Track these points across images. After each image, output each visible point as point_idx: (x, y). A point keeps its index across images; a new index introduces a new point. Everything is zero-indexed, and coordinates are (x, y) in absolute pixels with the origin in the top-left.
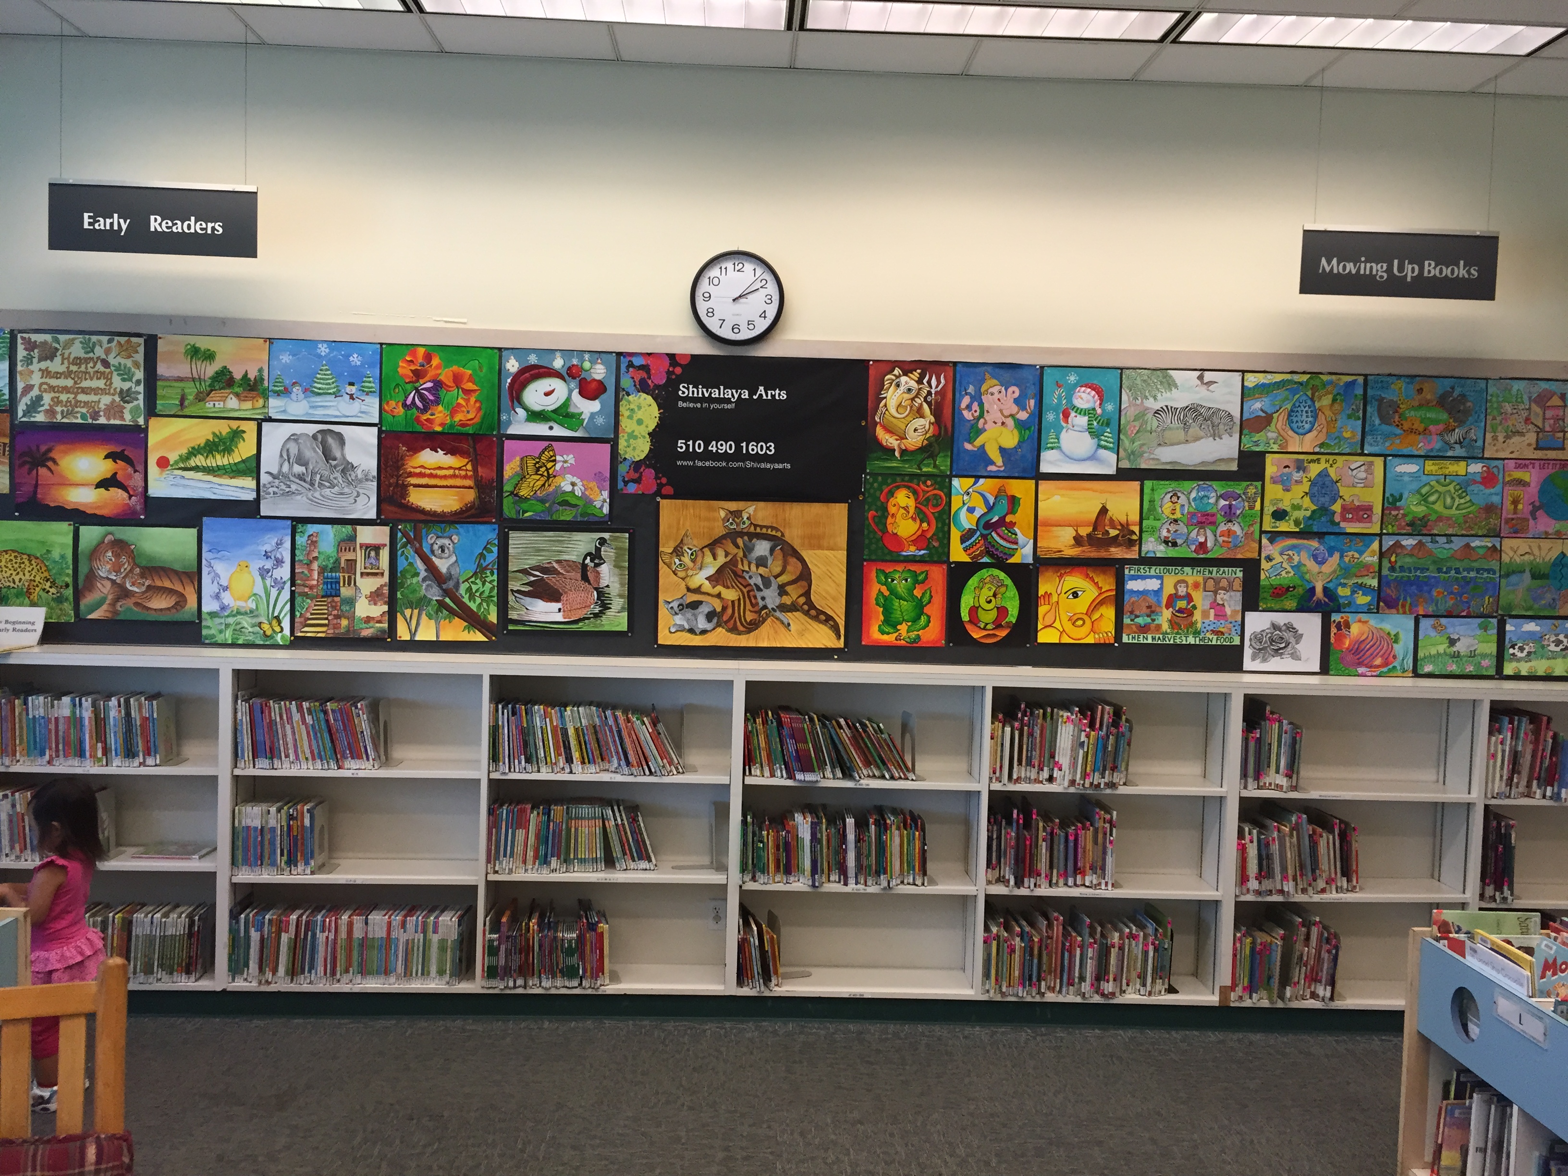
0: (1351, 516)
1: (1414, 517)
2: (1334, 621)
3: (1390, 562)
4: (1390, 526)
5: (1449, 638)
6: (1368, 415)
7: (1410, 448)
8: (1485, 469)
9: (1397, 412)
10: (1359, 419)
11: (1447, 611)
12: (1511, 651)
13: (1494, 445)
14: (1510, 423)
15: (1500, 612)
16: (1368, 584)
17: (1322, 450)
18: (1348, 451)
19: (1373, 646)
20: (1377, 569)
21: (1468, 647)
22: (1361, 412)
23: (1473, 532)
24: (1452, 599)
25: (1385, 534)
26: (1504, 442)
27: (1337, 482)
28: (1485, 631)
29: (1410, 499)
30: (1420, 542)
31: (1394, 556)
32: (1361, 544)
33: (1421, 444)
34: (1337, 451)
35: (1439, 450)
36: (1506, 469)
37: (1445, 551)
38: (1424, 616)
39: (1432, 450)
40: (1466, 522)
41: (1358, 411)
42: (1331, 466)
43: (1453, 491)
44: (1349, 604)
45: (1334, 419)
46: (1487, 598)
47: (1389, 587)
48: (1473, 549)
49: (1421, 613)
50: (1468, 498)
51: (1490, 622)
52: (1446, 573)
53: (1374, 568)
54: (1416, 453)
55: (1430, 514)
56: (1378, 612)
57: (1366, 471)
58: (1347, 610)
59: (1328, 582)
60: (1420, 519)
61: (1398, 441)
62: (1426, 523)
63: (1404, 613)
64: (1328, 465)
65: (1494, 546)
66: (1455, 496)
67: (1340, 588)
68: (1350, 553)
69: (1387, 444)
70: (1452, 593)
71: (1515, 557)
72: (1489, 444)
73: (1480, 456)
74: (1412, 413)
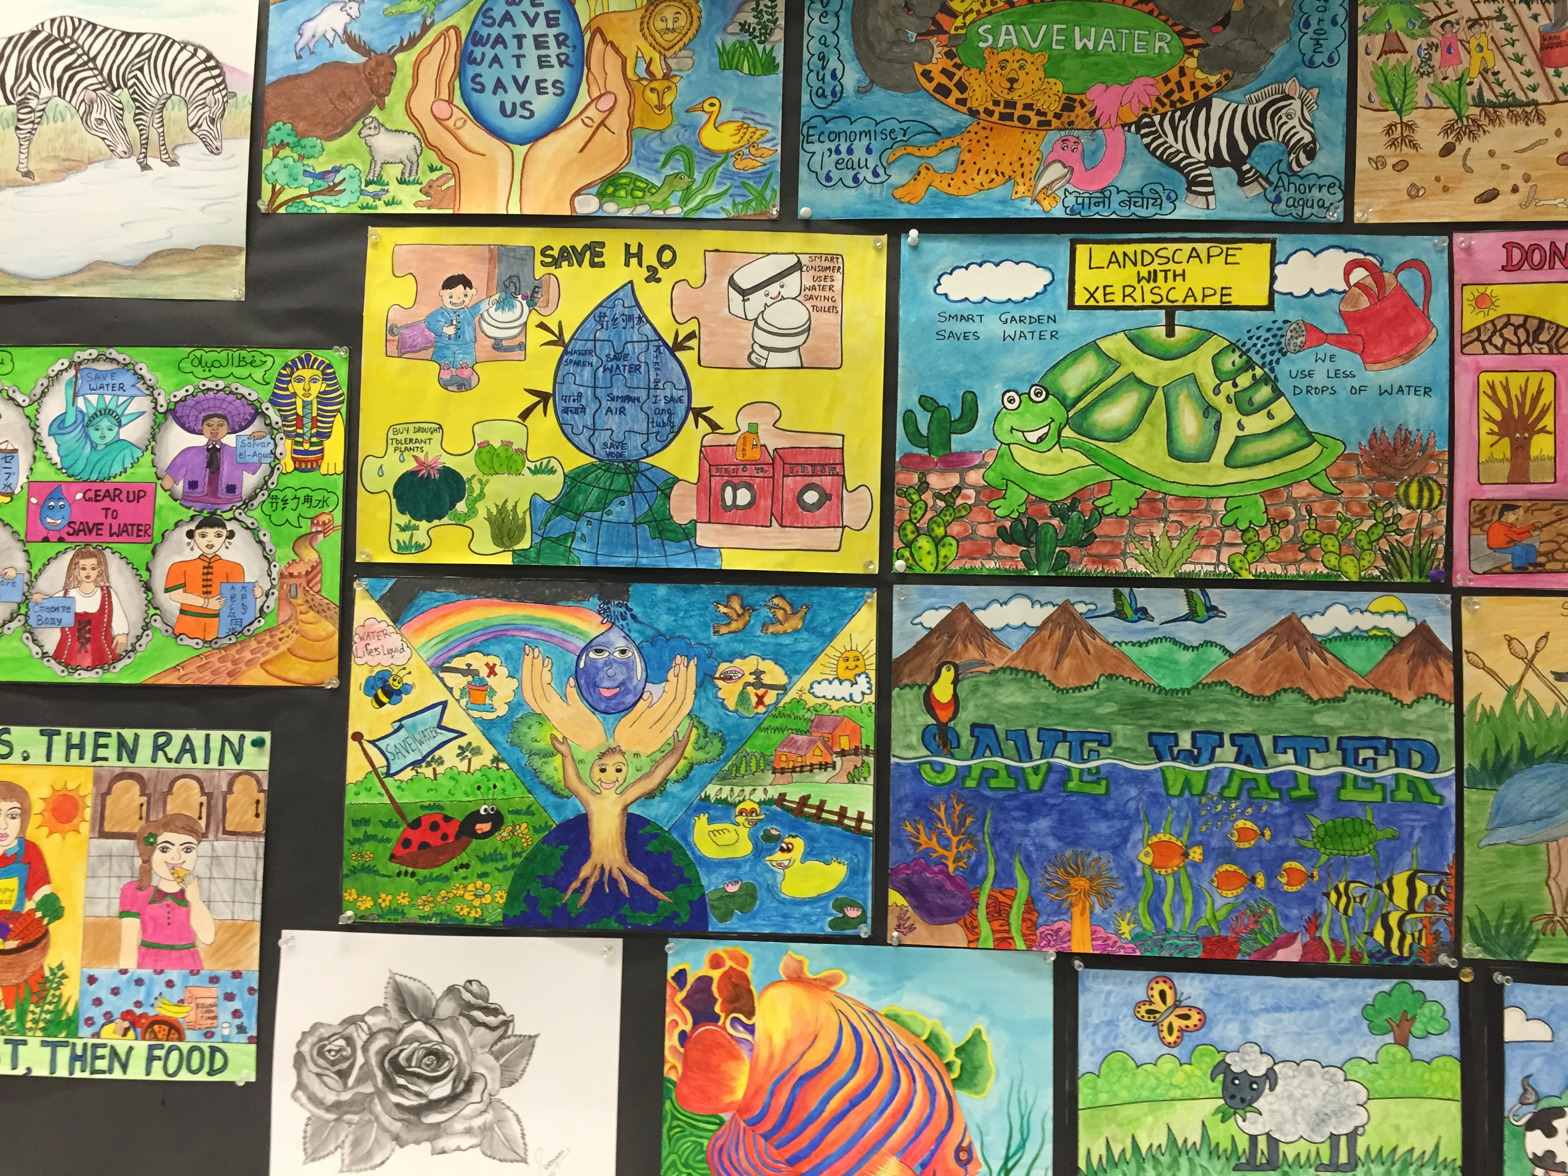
0: (744, 497)
1: (1034, 501)
2: (681, 976)
3: (930, 704)
4: (924, 543)
5: (1222, 1068)
6: (811, 46)
7: (999, 192)
8: (1359, 274)
9: (940, 30)
10: (770, 67)
11: (1209, 940)
12: (1536, 1143)
13: (1401, 166)
14: (1471, 64)
15: (1469, 949)
16: (833, 806)
17: (610, 209)
18: (725, 209)
19: (853, 1103)
20: (868, 738)
21: (1321, 1119)
22: (778, 35)
23: (1308, 569)
24: (1225, 881)
25: (904, 578)
26: (1447, 150)
27: (679, 346)
28: (1402, 1041)
29: (1008, 421)
30: (1065, 608)
31: (947, 675)
32: (795, 623)
33: (1056, 171)
34: (675, 211)
35: (1134, 197)
36: (1461, 276)
37: (1186, 657)
38: (1094, 961)
39: (1103, 197)
40: (1277, 522)
41: (766, 33)
42: (653, 277)
43: (1208, 380)
44: (749, 895)
45: (658, 69)
46: (1400, 881)
47: (931, 820)
48: (1320, 644)
49: (1081, 943)
50: (1282, 411)
51: (1422, 998)
52: (1192, 757)
53: (856, 732)
54: (1031, 210)
55: (1105, 487)
56: (878, 938)
57: (805, 296)
58: (734, 924)
59: (650, 795)
60: (1061, 511)
61: (949, 160)
62: (1087, 526)
63: (1003, 943)
64: (637, 273)
65: (1422, 631)
66: (1219, 401)
67: (701, 824)
68: (748, 665)
69: (899, 176)
70: (1227, 854)
71: (1532, 683)
72: (1378, 163)
73: (1336, 215)
74: (1007, 35)
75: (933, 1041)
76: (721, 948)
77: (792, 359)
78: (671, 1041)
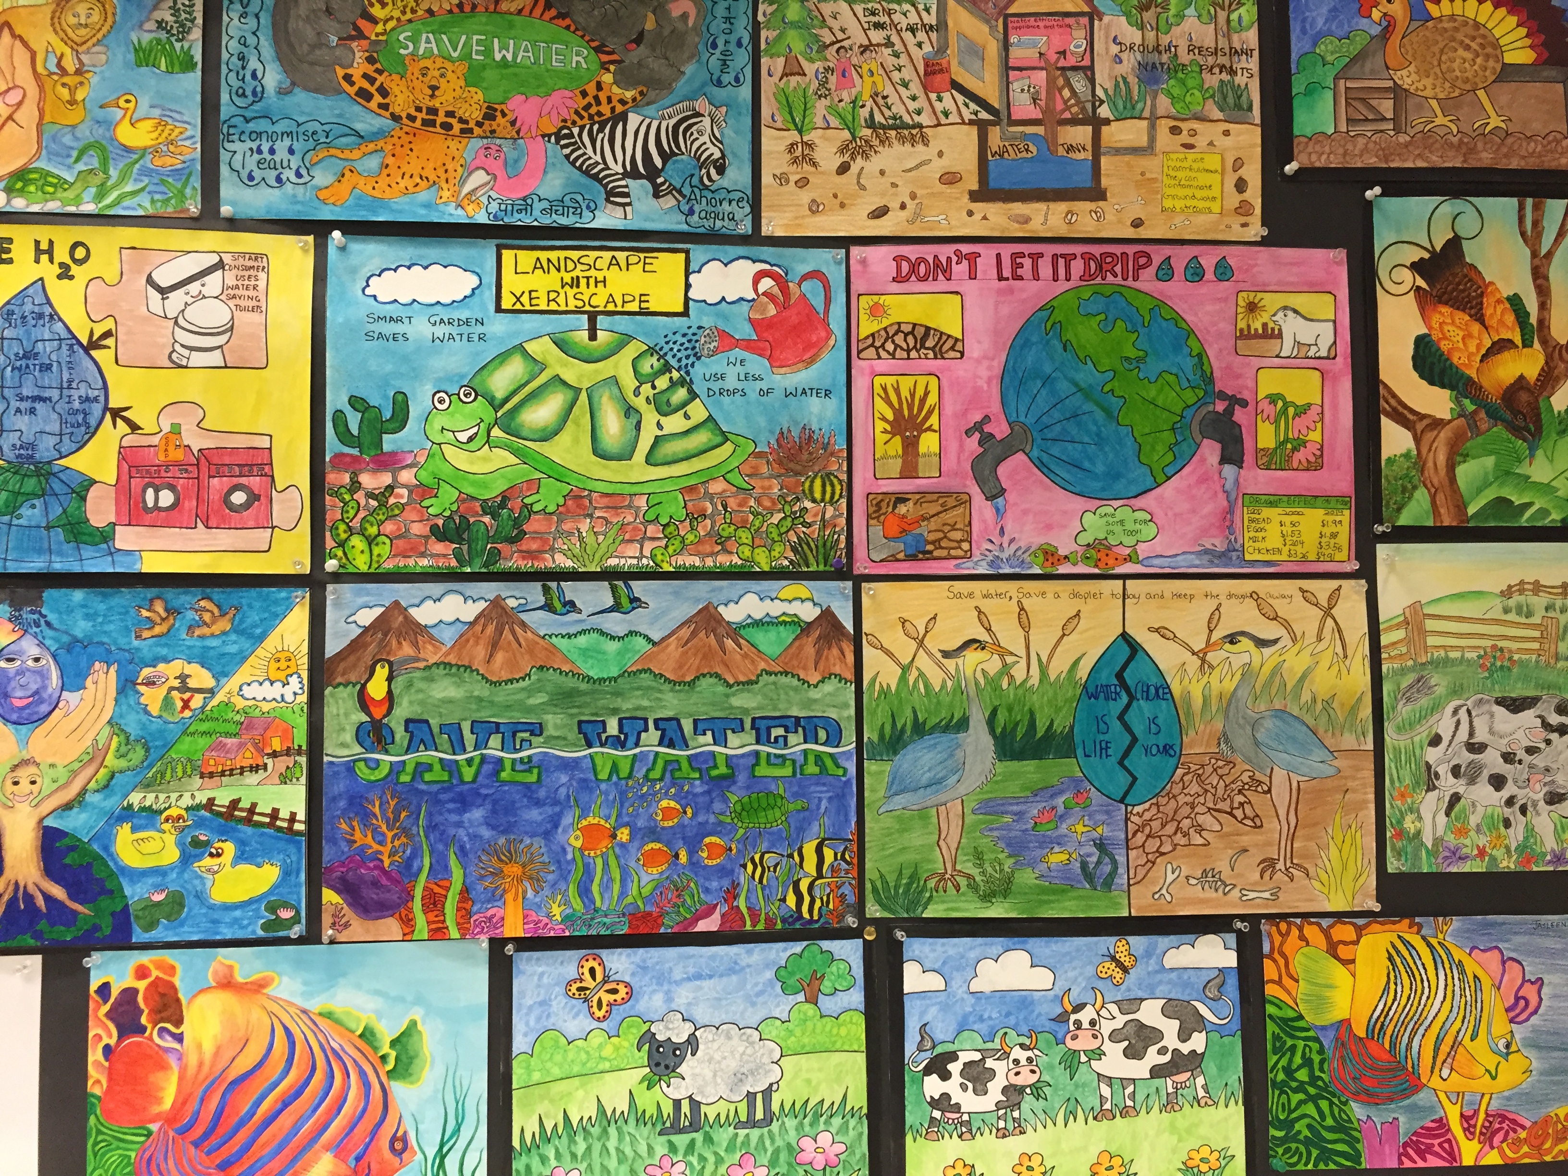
0: (166, 498)
1: (465, 499)
2: (104, 990)
3: (364, 701)
4: (357, 542)
5: (648, 1038)
6: (230, 46)
7: (424, 196)
8: (766, 284)
9: (360, 35)
10: (188, 65)
11: (636, 917)
12: (933, 1086)
13: (802, 183)
14: (863, 87)
15: (873, 910)
16: (264, 808)
17: (19, 204)
18: (143, 206)
19: (286, 1104)
20: (301, 738)
21: (739, 1078)
22: (196, 34)
23: (724, 561)
24: (651, 859)
25: (337, 577)
26: (843, 169)
27: (94, 344)
28: (813, 1000)
29: (438, 421)
30: (497, 603)
31: (381, 672)
34: (89, 208)
35: (555, 206)
36: (857, 286)
37: (612, 647)
38: (527, 944)
39: (526, 206)
40: (695, 517)
41: (184, 31)
42: (65, 274)
43: (629, 382)
44: (176, 903)
45: (70, 64)
46: (809, 849)
47: (366, 816)
48: (735, 631)
49: (514, 928)
50: (698, 411)
51: (832, 959)
52: (620, 743)
53: (287, 732)
54: (458, 216)
55: (534, 485)
56: (312, 937)
57: (228, 295)
58: (159, 934)
59: (68, 807)
60: (492, 508)
61: (373, 163)
62: (517, 523)
63: (438, 933)
64: (48, 271)
65: (827, 616)
66: (639, 403)
67: (124, 834)
68: (171, 670)
69: (322, 177)
70: (653, 833)
71: (923, 662)
72: (782, 179)
73: (745, 227)
74: (427, 44)
75: (368, 1035)
76: (145, 958)
77: (215, 358)
78: (95, 1055)
